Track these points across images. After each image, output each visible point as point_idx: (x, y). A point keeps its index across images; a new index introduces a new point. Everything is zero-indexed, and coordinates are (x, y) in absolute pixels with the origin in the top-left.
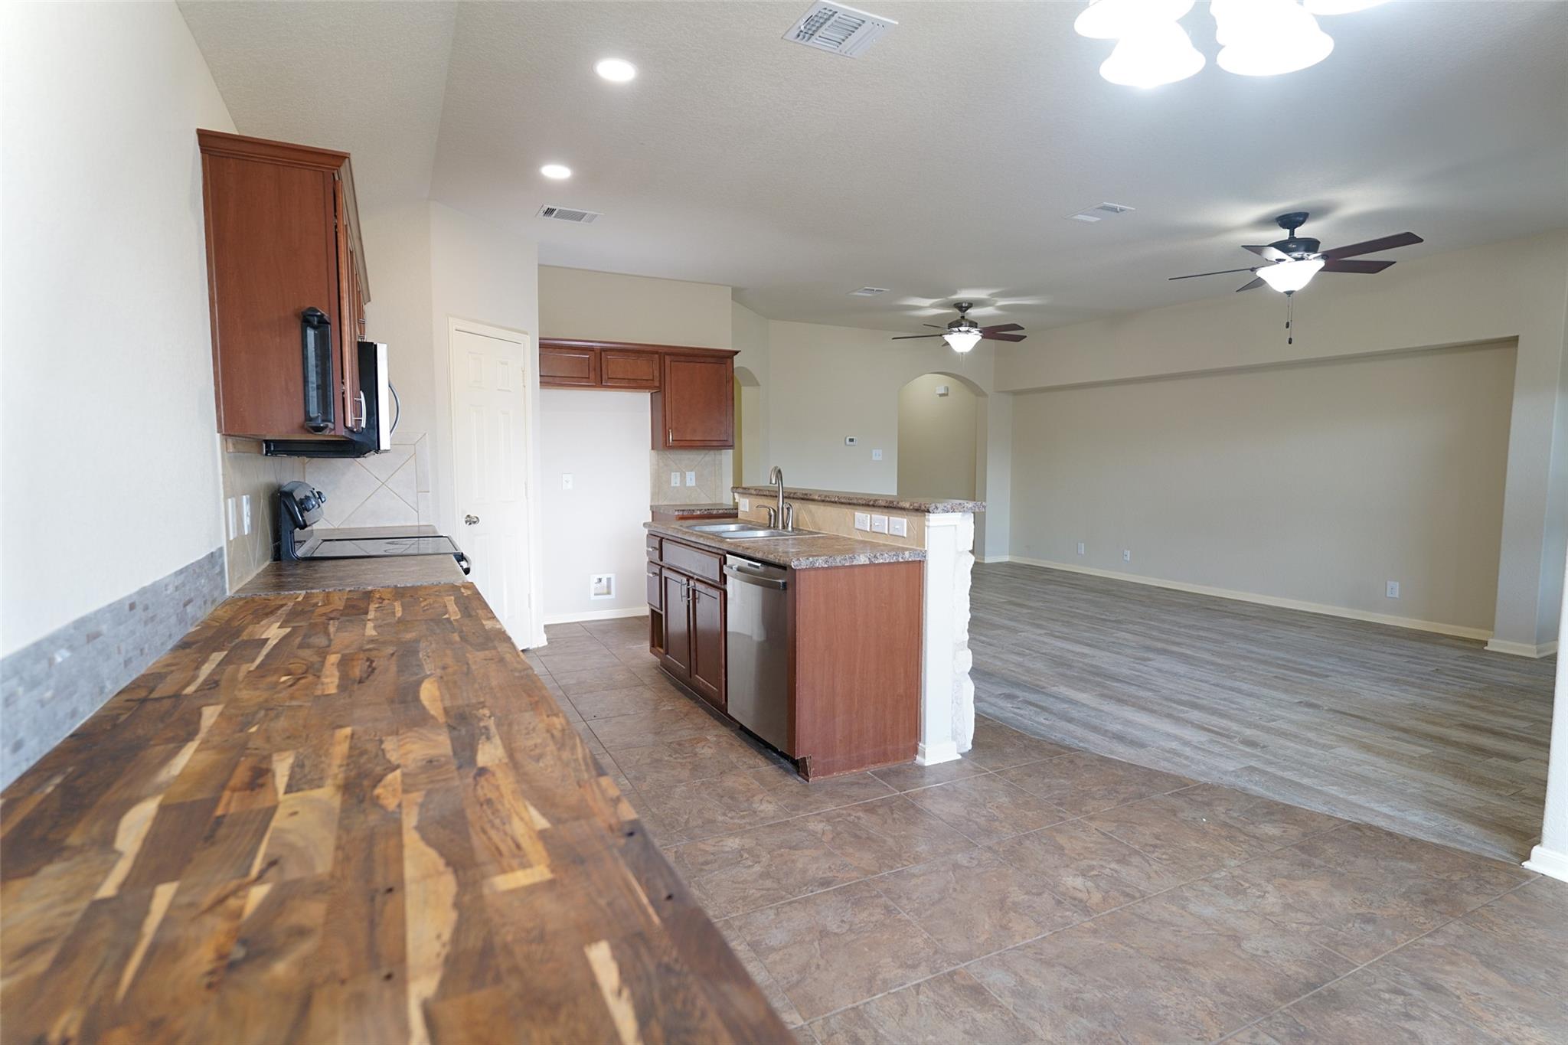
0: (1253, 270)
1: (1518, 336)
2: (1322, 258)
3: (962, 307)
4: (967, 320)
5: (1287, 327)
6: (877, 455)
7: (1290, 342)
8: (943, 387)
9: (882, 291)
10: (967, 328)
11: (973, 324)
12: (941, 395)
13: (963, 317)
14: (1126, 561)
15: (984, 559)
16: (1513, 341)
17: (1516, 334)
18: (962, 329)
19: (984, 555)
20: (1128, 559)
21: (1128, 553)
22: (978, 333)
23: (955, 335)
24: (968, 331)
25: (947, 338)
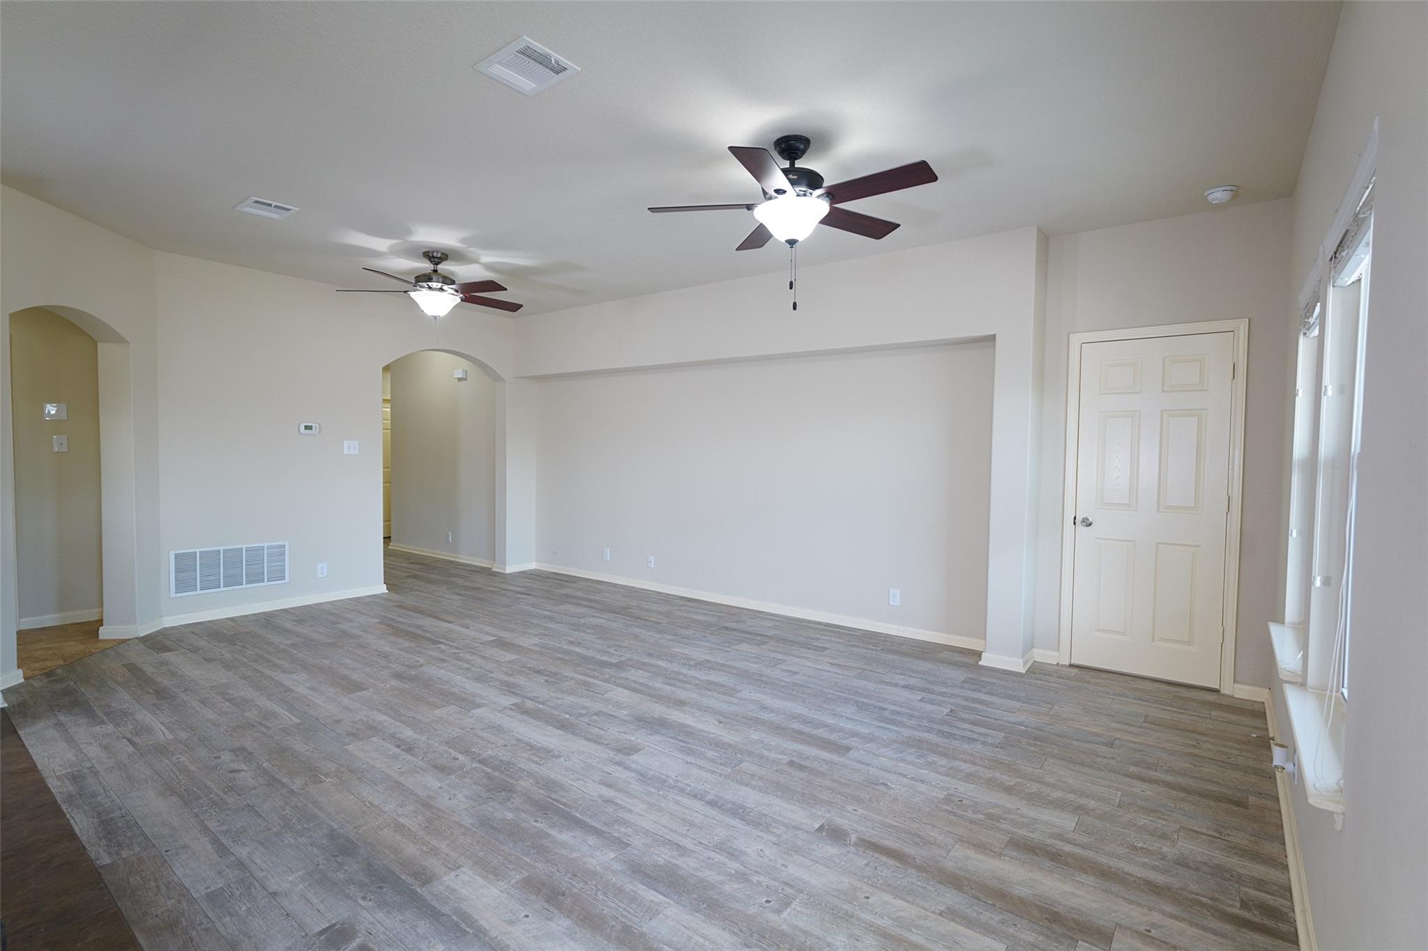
0: (749, 207)
1: (995, 335)
2: (827, 196)
3: (436, 256)
4: (440, 274)
5: (791, 288)
6: (350, 448)
7: (795, 308)
8: (461, 371)
9: (288, 210)
10: (439, 285)
11: (447, 280)
12: (460, 380)
13: (435, 271)
14: (651, 568)
15: (505, 569)
16: (992, 339)
17: (993, 333)
18: (434, 285)
19: (505, 565)
20: (653, 566)
21: (652, 559)
22: (453, 292)
23: (425, 292)
24: (441, 289)
25: (412, 294)
